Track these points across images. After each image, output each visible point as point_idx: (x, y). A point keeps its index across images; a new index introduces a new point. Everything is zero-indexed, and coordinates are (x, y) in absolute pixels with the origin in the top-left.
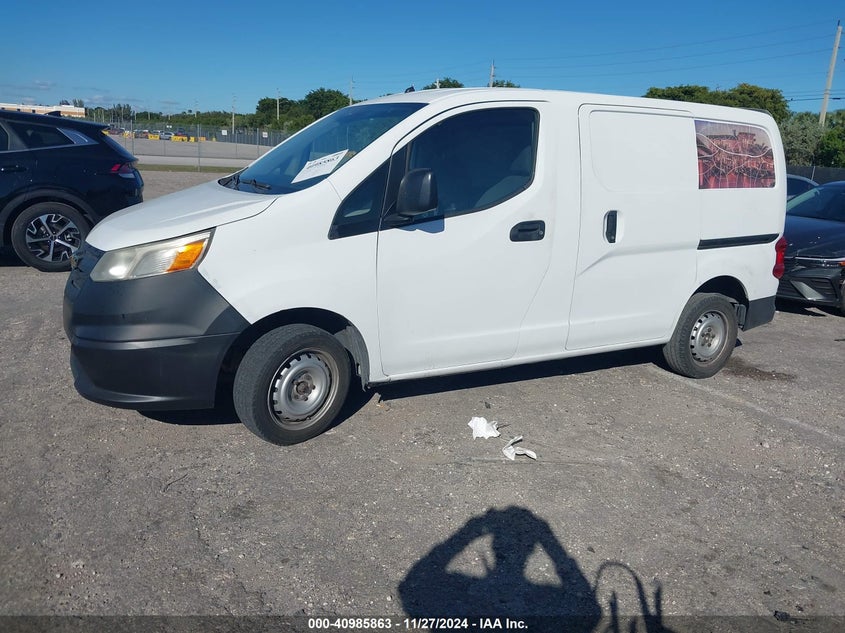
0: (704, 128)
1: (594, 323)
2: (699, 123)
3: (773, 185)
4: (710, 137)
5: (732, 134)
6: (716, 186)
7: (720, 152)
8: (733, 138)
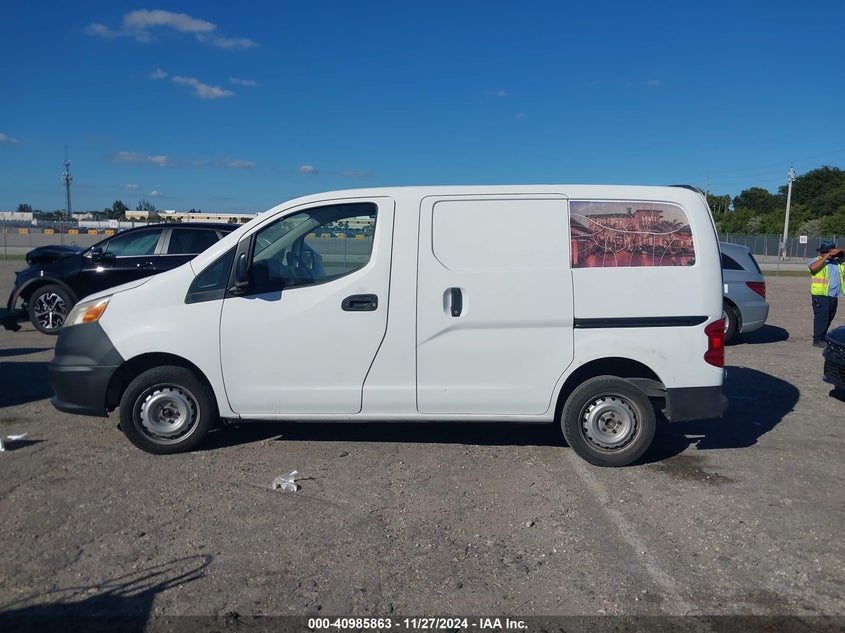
0: (582, 208)
1: (446, 390)
2: (574, 205)
3: (692, 263)
4: (591, 216)
5: (626, 212)
6: (599, 264)
7: (604, 230)
8: (629, 215)
